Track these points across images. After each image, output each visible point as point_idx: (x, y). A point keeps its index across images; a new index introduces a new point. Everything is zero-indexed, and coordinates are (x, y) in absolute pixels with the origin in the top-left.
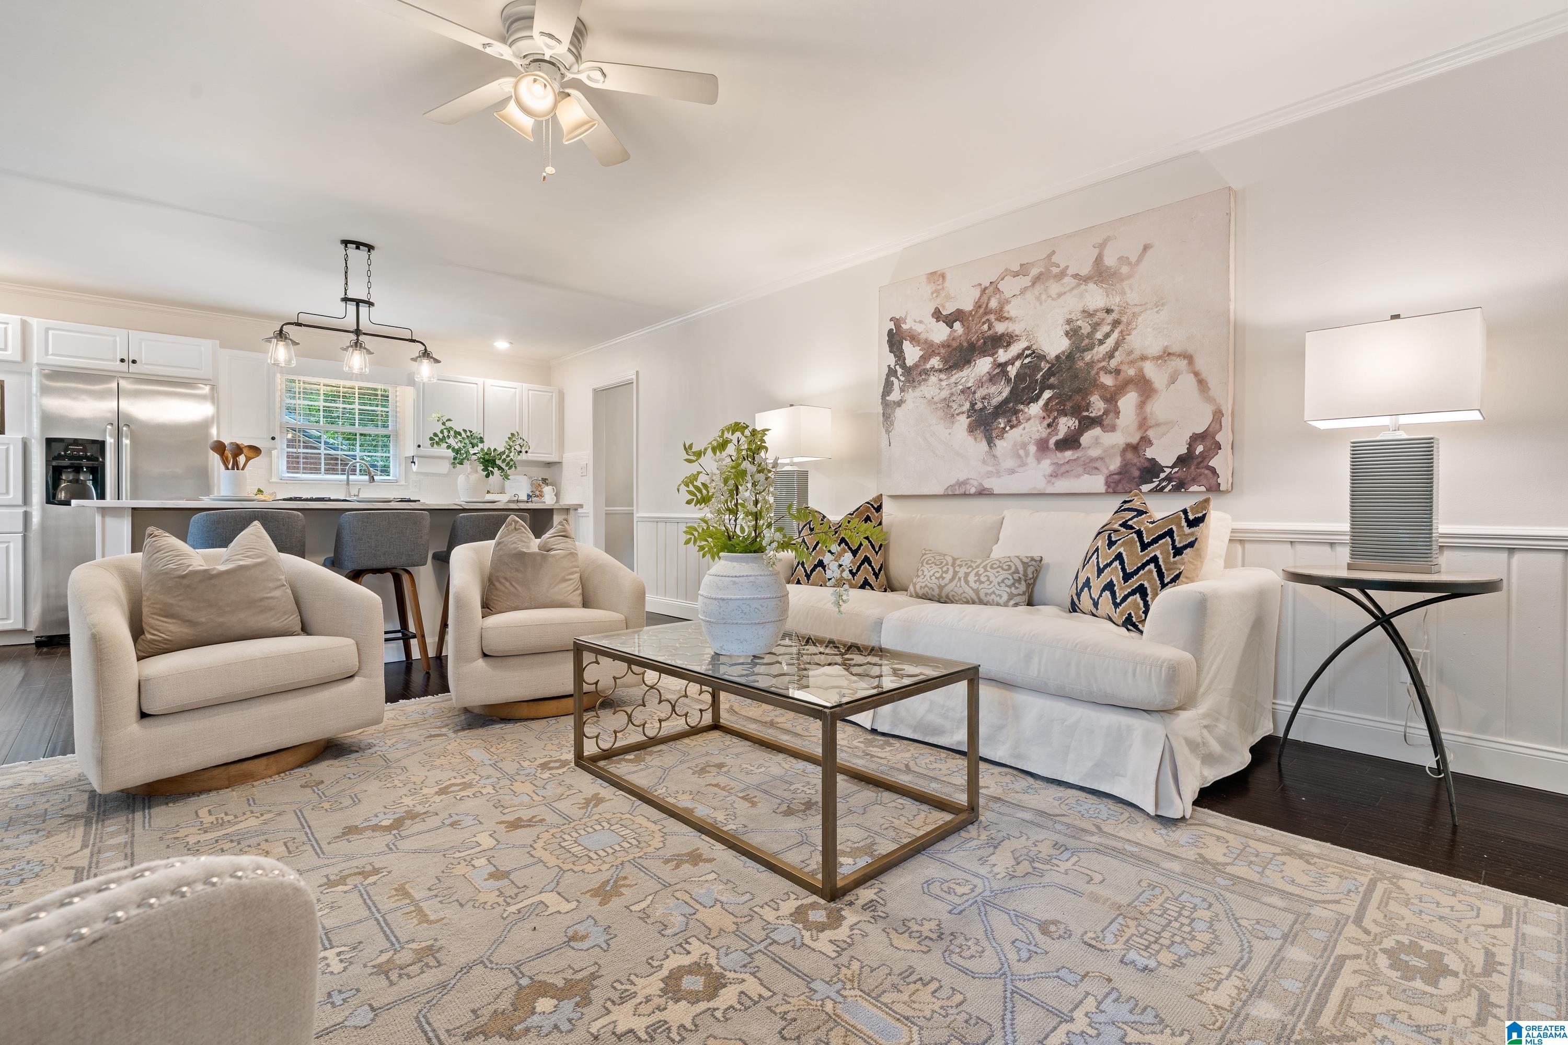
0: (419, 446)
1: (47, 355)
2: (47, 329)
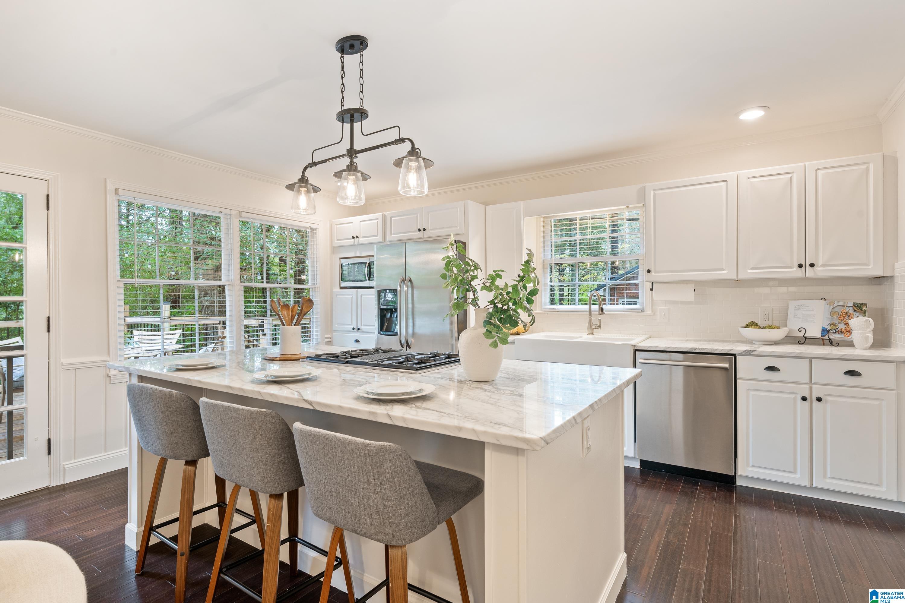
0: (649, 271)
1: (391, 235)
2: (391, 218)
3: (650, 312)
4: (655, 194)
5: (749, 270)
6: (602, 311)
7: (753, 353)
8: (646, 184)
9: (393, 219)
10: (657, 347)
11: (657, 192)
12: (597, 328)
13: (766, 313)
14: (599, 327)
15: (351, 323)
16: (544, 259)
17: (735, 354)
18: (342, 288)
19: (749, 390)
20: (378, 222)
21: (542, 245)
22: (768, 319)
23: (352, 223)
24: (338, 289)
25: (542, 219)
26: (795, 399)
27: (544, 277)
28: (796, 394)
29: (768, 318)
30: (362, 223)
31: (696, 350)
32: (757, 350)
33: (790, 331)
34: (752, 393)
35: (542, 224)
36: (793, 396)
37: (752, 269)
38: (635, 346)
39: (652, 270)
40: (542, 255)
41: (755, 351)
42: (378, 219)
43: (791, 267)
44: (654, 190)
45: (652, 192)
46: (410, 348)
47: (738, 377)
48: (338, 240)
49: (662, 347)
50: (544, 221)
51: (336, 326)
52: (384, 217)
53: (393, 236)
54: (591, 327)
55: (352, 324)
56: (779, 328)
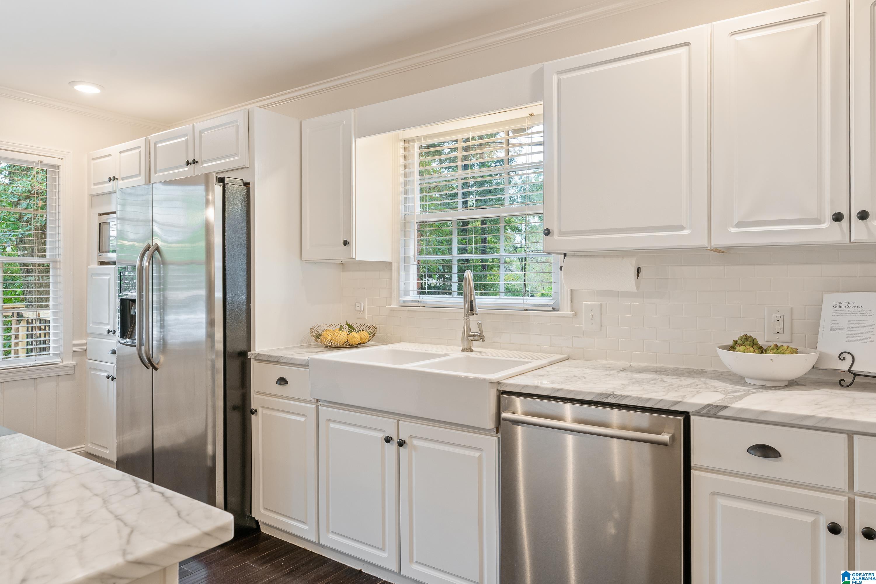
0: (547, 232)
1: (156, 173)
2: (155, 144)
3: (567, 312)
4: (559, 80)
5: (733, 227)
6: (472, 308)
7: (722, 413)
8: (545, 63)
9: (158, 146)
10: (537, 387)
11: (563, 77)
12: (476, 338)
13: (778, 318)
14: (480, 337)
15: (107, 322)
16: (405, 215)
17: (688, 413)
18: (102, 263)
19: (714, 494)
20: (140, 152)
21: (402, 189)
22: (782, 329)
23: (110, 155)
24: (95, 266)
25: (402, 144)
26: (815, 525)
27: (405, 246)
28: (817, 513)
29: (782, 327)
30: (123, 155)
31: (609, 398)
32: (733, 405)
33: (821, 358)
34: (721, 501)
35: (402, 151)
36: (809, 519)
37: (739, 225)
38: (499, 383)
39: (554, 228)
40: (402, 207)
41: (726, 407)
42: (140, 147)
43: (818, 221)
44: (559, 73)
45: (555, 78)
46: (156, 369)
47: (694, 461)
48: (95, 184)
49: (546, 389)
50: (405, 149)
51: (91, 325)
52: (148, 144)
53: (158, 174)
54: (467, 337)
55: (108, 324)
56: (795, 352)
